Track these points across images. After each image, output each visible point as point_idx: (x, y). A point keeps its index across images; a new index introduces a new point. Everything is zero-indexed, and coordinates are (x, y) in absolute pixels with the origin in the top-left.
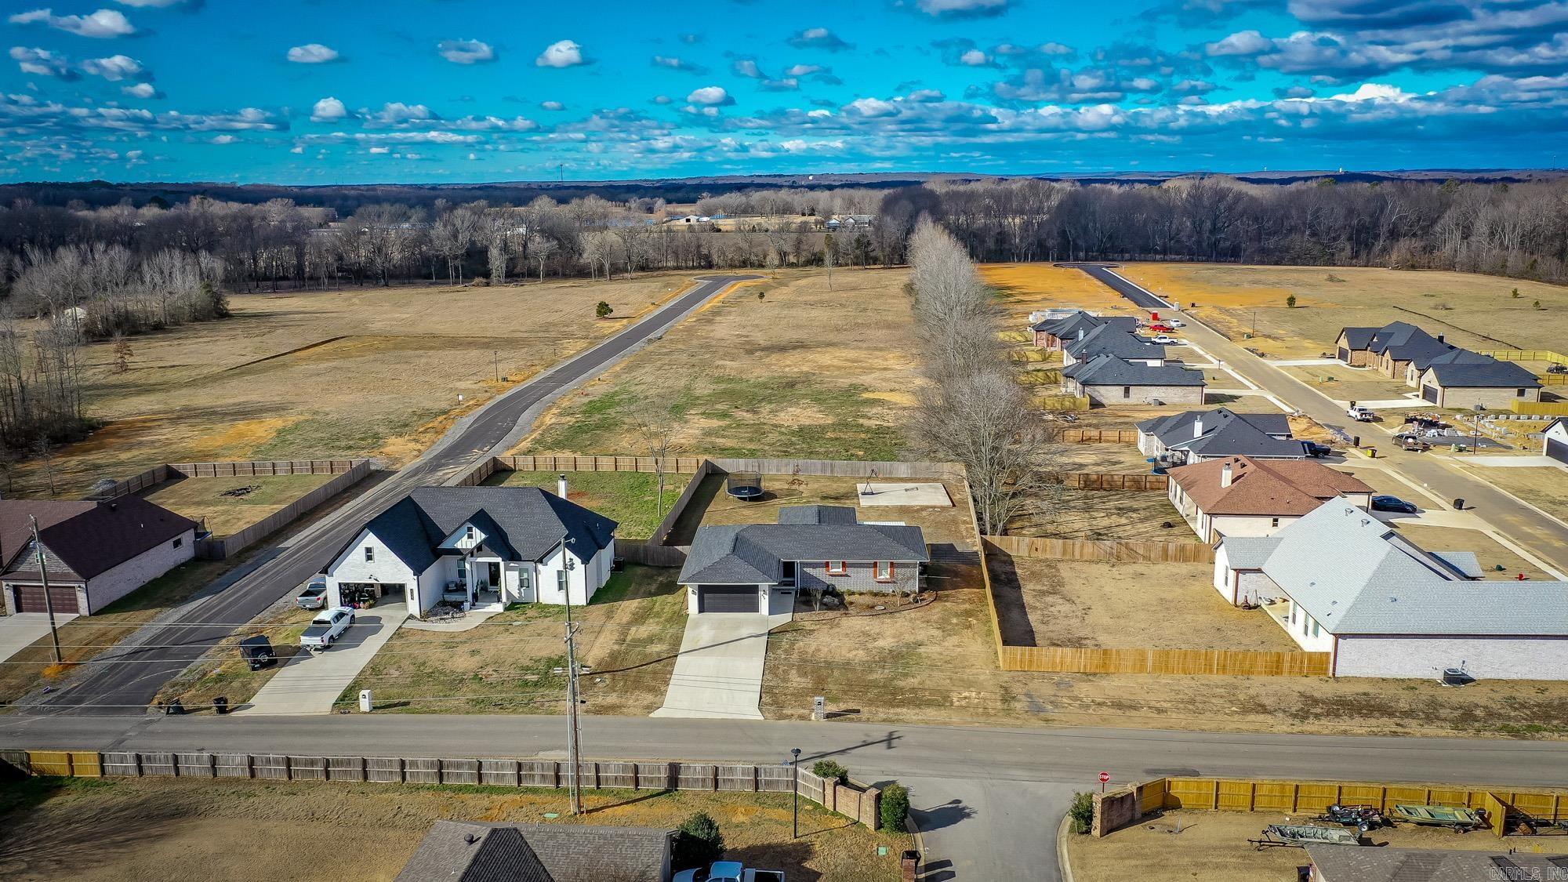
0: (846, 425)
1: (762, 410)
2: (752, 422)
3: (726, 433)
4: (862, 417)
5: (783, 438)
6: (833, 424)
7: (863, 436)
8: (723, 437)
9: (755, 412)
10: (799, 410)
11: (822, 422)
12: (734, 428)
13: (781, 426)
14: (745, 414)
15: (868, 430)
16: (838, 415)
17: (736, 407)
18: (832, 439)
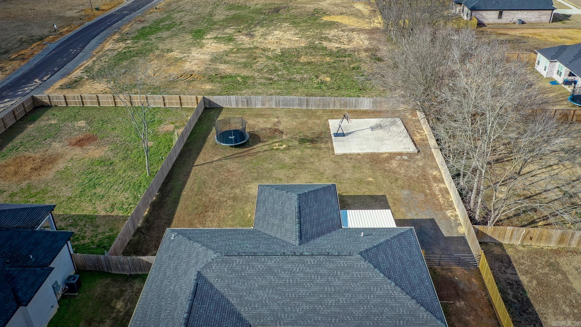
0: (315, 48)
1: (256, 33)
2: (248, 46)
3: (229, 58)
4: (326, 39)
5: (270, 63)
6: (305, 48)
7: (328, 59)
8: (226, 62)
9: (252, 36)
10: (281, 33)
11: (297, 45)
12: (235, 53)
13: (268, 50)
14: (244, 37)
15: (331, 54)
16: (308, 37)
17: (239, 32)
18: (305, 64)
